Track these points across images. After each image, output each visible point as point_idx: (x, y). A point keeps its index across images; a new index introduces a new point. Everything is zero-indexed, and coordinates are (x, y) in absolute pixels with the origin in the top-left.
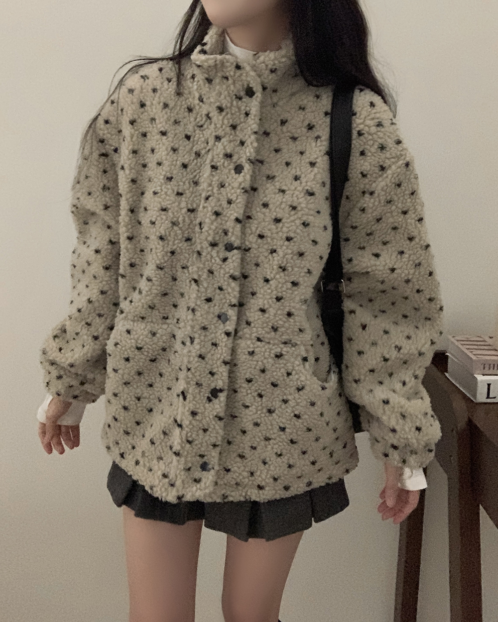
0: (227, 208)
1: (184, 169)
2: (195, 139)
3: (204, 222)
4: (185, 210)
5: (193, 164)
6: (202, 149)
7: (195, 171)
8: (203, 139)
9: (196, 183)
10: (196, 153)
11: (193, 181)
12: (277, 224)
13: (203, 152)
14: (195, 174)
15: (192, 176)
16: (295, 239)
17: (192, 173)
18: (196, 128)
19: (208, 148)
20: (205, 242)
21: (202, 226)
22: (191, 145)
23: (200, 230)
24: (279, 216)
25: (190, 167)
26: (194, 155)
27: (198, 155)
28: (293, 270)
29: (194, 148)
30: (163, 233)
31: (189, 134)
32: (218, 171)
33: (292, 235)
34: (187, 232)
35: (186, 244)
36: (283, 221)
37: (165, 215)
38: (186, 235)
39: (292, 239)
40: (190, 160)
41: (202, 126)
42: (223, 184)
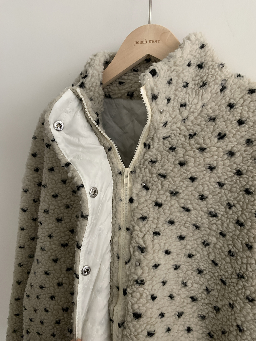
12: (182, 241)
16: (196, 257)
24: (184, 234)
28: (192, 286)
33: (194, 253)
36: (187, 238)
39: (193, 255)
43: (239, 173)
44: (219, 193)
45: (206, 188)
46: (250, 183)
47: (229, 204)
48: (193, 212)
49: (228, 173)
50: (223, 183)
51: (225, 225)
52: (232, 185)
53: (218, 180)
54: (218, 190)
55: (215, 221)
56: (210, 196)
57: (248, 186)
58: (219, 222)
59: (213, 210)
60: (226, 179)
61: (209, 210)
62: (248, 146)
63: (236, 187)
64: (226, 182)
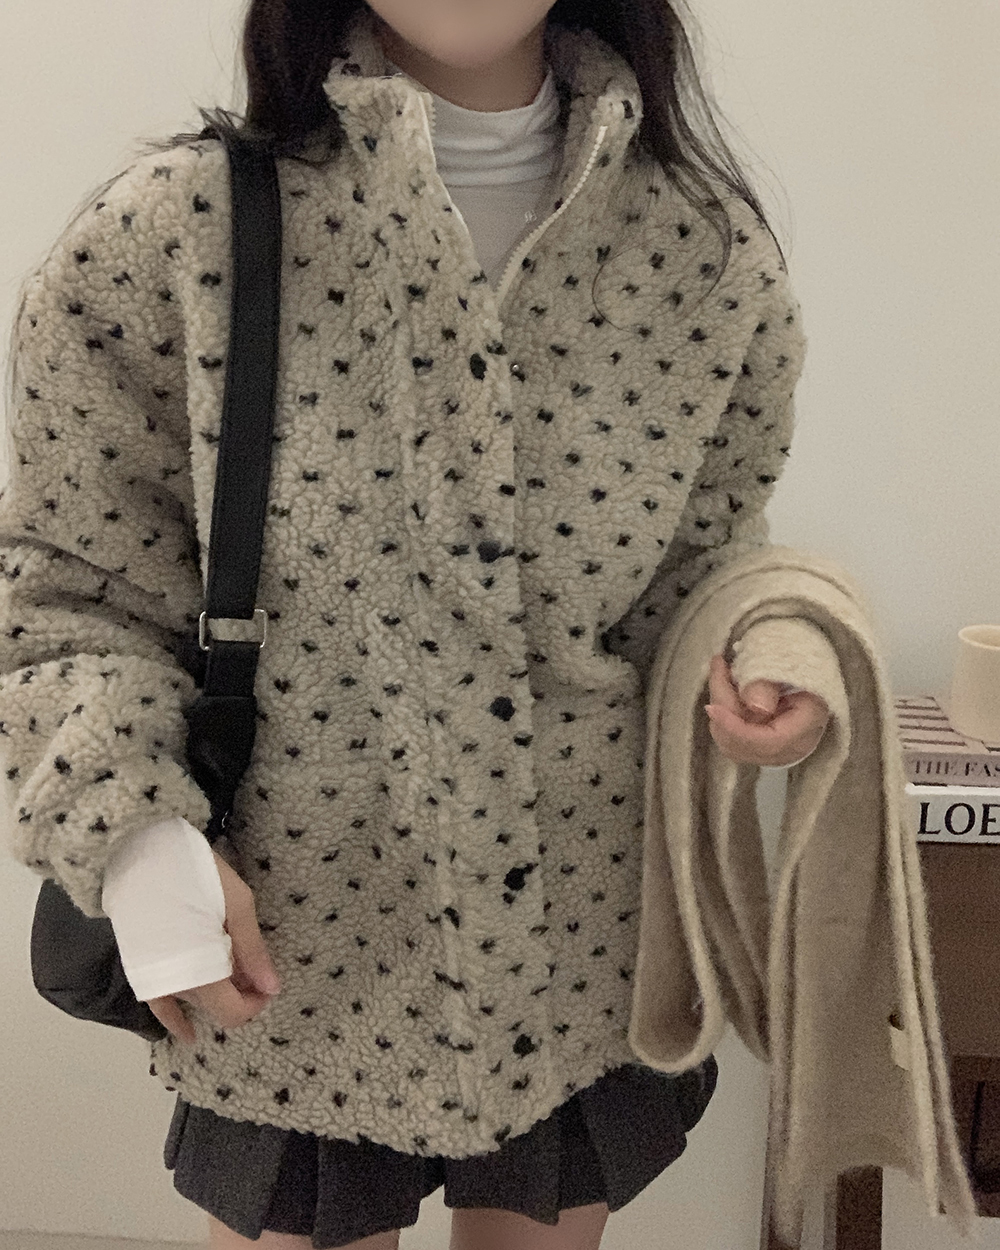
0: (473, 463)
1: (343, 375)
2: (356, 298)
3: (425, 501)
4: (369, 475)
5: (363, 361)
6: (377, 324)
7: (369, 378)
8: (375, 298)
9: (378, 408)
10: (363, 334)
11: (371, 404)
12: (600, 503)
13: (379, 330)
14: (371, 385)
15: (365, 392)
16: (635, 541)
17: (364, 384)
18: (354, 269)
19: (392, 319)
20: (440, 548)
21: (422, 511)
22: (348, 314)
23: (419, 522)
24: (603, 485)
25: (355, 371)
26: (359, 340)
27: (369, 337)
29: (357, 321)
30: (321, 537)
31: (338, 288)
32: (435, 372)
33: (630, 531)
34: (383, 529)
35: (387, 560)
36: (611, 496)
37: (317, 490)
38: (383, 537)
39: (629, 538)
40: (351, 354)
41: (367, 264)
42: (453, 404)
43: (698, 336)
44: (662, 384)
45: (637, 375)
46: (725, 352)
47: (685, 405)
48: (616, 431)
49: (678, 339)
50: (669, 360)
51: (683, 452)
52: (686, 363)
53: (658, 356)
54: (660, 377)
55: (661, 449)
56: (646, 393)
57: (720, 361)
58: (670, 449)
59: (655, 423)
60: (673, 352)
61: (649, 423)
62: (706, 277)
63: (696, 366)
64: (675, 358)
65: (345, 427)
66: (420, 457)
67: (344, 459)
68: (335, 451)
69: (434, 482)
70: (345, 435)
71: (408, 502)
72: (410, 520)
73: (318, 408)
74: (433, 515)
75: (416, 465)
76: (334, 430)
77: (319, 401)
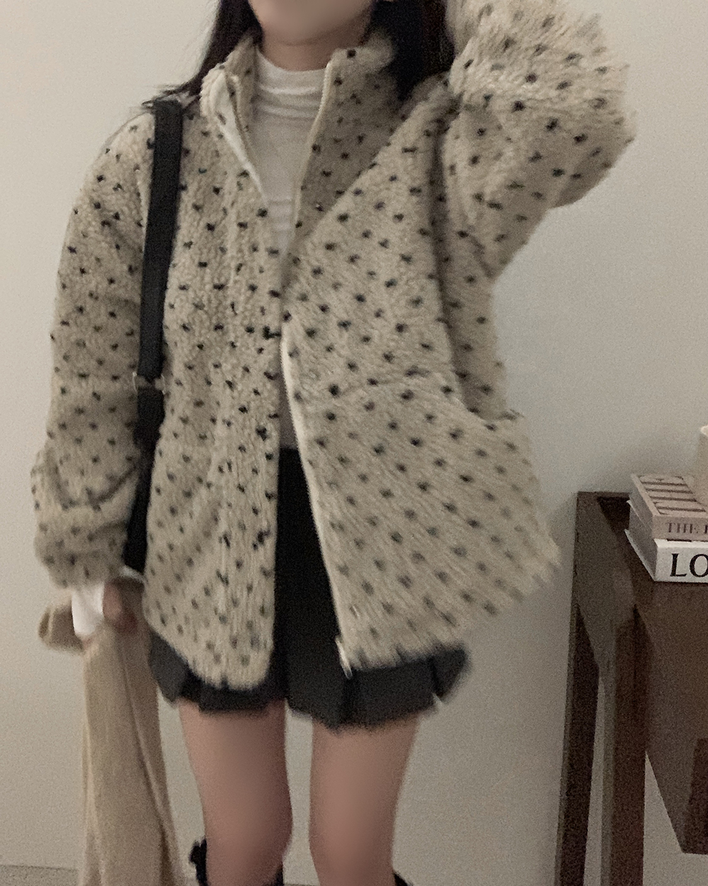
0: (260, 279)
3: (238, 301)
5: (221, 225)
9: (223, 250)
11: (220, 248)
14: (223, 238)
15: (219, 241)
17: (219, 238)
19: (231, 201)
20: (241, 328)
21: (236, 307)
22: (219, 200)
23: (233, 313)
25: (216, 230)
26: (222, 213)
29: (222, 204)
31: (218, 185)
32: (248, 231)
34: (215, 317)
37: (185, 295)
38: (215, 322)
40: (217, 221)
42: (255, 246)
65: (203, 260)
66: (237, 278)
67: (198, 278)
68: (194, 273)
69: (243, 290)
70: (203, 265)
71: (229, 302)
72: (229, 312)
73: (191, 250)
74: (239, 309)
75: (236, 282)
76: (197, 262)
77: (192, 246)
